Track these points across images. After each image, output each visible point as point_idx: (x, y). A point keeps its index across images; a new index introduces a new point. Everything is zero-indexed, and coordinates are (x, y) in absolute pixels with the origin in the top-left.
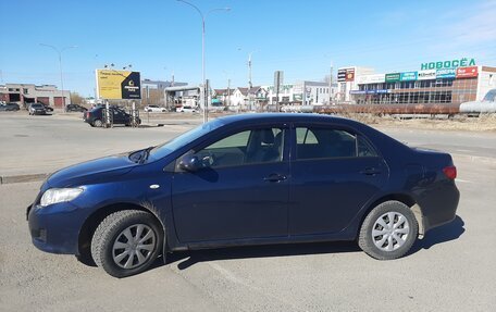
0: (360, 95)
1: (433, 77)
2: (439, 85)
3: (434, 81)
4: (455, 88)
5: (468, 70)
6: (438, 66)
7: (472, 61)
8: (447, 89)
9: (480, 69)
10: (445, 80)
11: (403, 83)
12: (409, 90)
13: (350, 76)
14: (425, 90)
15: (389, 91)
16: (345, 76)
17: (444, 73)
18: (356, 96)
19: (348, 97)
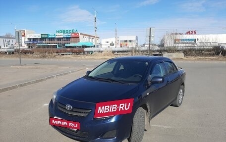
0: (30, 44)
2: (65, 40)
3: (63, 38)
5: (75, 34)
6: (64, 32)
7: (76, 30)
9: (80, 34)
10: (67, 38)
11: (49, 38)
13: (23, 34)
14: (59, 42)
17: (66, 35)
18: (28, 44)
19: (24, 44)
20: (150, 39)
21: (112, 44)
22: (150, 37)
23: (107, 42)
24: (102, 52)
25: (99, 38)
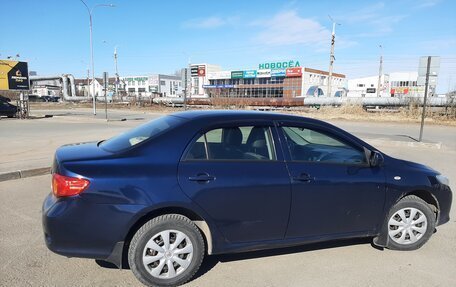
0: (211, 89)
1: (269, 76)
2: (273, 82)
3: (269, 78)
4: (286, 85)
5: (295, 70)
6: (273, 66)
7: (297, 63)
8: (279, 85)
9: (303, 71)
10: (277, 78)
11: (245, 80)
12: (251, 86)
13: (201, 72)
14: (263, 86)
15: (235, 86)
16: (197, 71)
17: (277, 72)
18: (207, 90)
19: (201, 91)
20: (427, 80)
21: (371, 91)
22: (428, 75)
23: (361, 85)
24: (339, 105)
25: (344, 76)
